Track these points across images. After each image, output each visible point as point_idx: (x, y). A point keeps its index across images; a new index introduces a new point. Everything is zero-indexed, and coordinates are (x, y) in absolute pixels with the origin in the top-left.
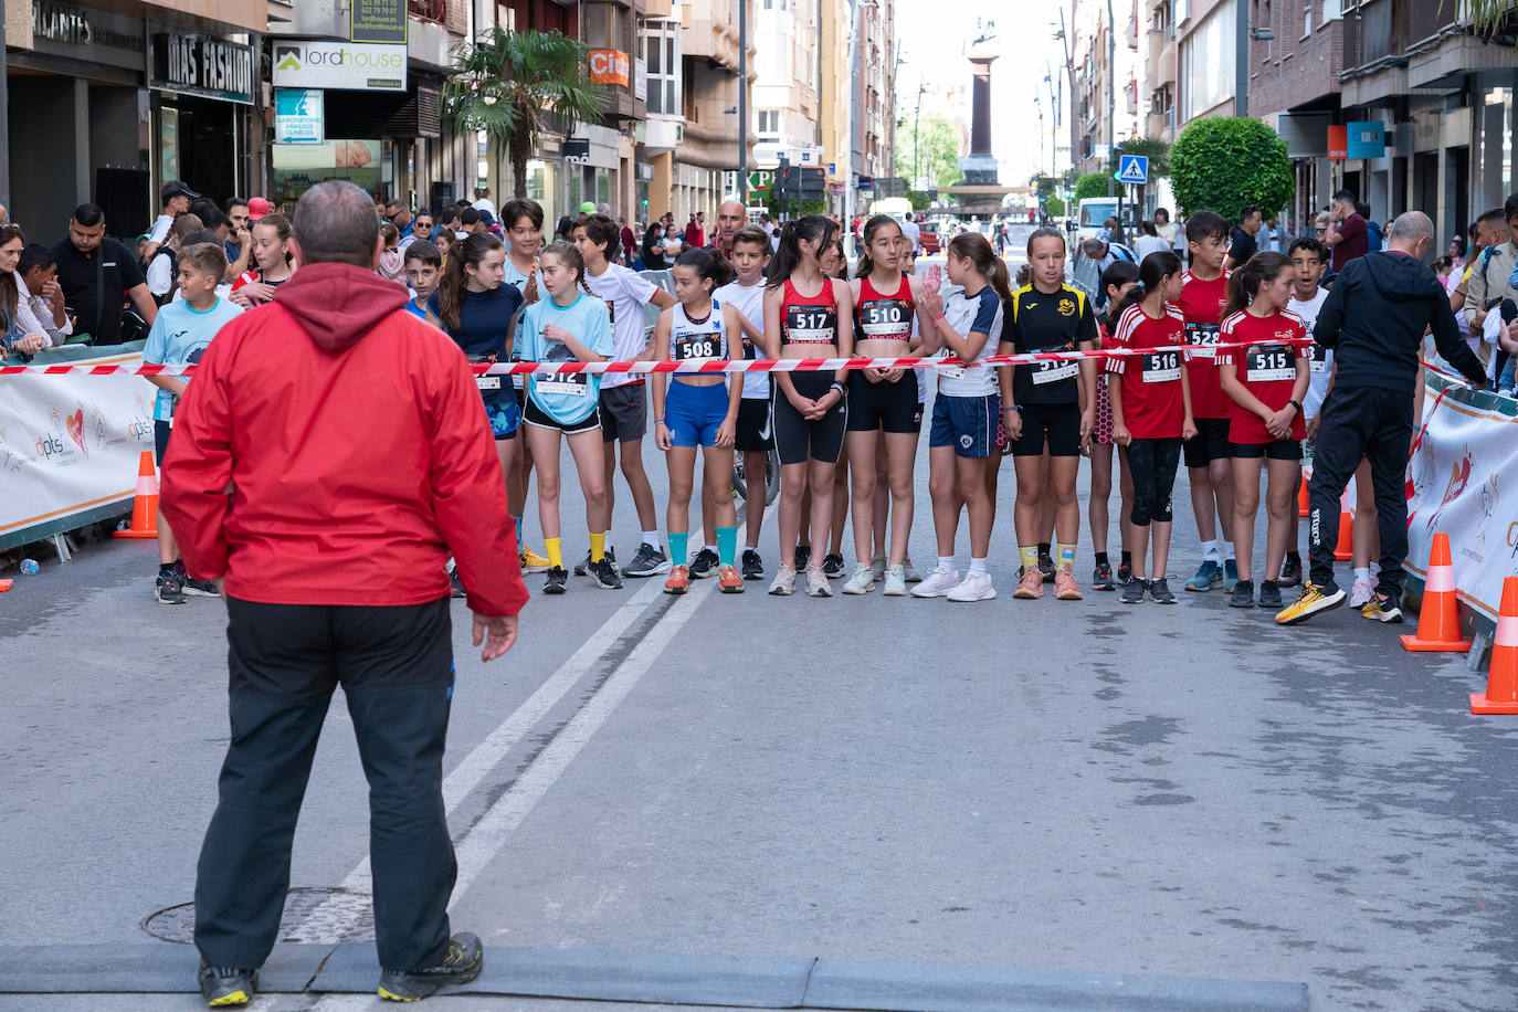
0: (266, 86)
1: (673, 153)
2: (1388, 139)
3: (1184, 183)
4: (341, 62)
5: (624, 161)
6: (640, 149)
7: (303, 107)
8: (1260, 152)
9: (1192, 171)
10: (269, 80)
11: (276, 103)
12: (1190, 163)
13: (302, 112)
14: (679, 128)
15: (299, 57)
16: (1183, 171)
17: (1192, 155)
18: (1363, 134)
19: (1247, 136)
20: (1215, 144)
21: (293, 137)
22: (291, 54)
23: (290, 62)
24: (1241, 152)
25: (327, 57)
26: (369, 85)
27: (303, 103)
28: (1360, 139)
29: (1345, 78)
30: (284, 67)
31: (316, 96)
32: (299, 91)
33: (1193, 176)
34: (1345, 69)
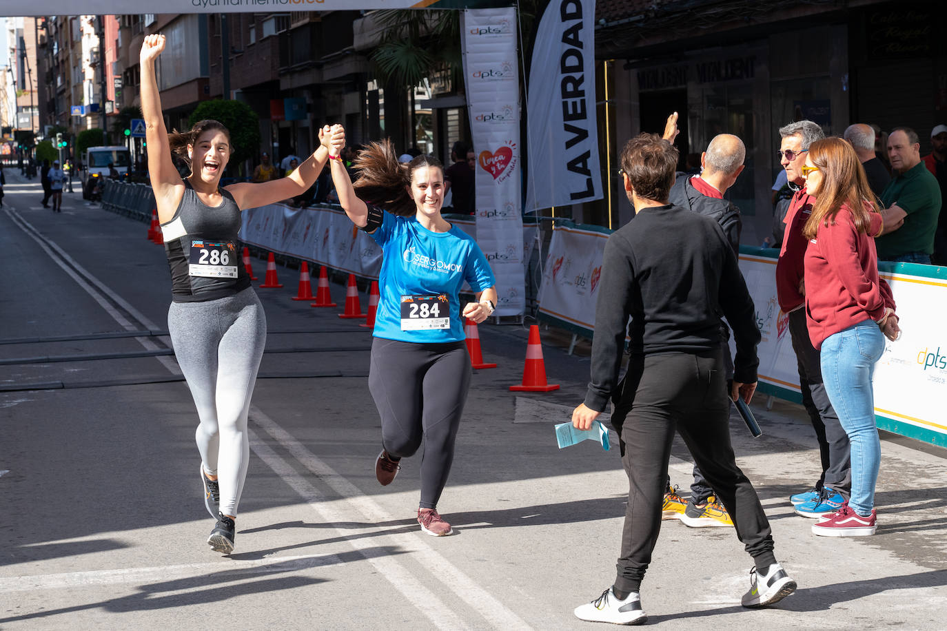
2: (309, 108)
8: (242, 120)
18: (294, 105)
28: (292, 108)
29: (282, 72)
34: (281, 66)
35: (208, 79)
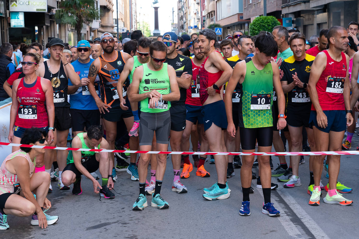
0: (8, 11)
1: (97, 30)
2: (293, 22)
3: (254, 34)
4: (29, 4)
5: (88, 31)
6: (91, 29)
7: (18, 17)
8: (274, 25)
9: (256, 31)
10: (9, 9)
11: (11, 16)
12: (256, 28)
13: (18, 18)
14: (100, 23)
15: (16, 3)
16: (254, 31)
17: (256, 26)
18: (287, 21)
19: (271, 21)
20: (262, 23)
21: (16, 25)
22: (14, 2)
23: (14, 4)
24: (270, 25)
25: (25, 3)
26: (37, 11)
27: (18, 16)
28: (286, 22)
29: (283, 6)
30: (13, 6)
31: (22, 14)
32: (17, 13)
33: (257, 32)
34: (283, 4)
35: (243, 13)
